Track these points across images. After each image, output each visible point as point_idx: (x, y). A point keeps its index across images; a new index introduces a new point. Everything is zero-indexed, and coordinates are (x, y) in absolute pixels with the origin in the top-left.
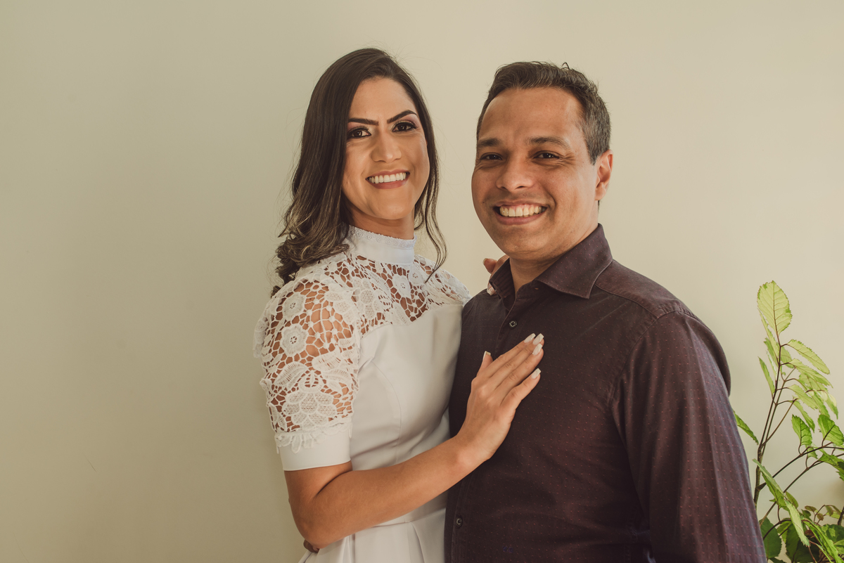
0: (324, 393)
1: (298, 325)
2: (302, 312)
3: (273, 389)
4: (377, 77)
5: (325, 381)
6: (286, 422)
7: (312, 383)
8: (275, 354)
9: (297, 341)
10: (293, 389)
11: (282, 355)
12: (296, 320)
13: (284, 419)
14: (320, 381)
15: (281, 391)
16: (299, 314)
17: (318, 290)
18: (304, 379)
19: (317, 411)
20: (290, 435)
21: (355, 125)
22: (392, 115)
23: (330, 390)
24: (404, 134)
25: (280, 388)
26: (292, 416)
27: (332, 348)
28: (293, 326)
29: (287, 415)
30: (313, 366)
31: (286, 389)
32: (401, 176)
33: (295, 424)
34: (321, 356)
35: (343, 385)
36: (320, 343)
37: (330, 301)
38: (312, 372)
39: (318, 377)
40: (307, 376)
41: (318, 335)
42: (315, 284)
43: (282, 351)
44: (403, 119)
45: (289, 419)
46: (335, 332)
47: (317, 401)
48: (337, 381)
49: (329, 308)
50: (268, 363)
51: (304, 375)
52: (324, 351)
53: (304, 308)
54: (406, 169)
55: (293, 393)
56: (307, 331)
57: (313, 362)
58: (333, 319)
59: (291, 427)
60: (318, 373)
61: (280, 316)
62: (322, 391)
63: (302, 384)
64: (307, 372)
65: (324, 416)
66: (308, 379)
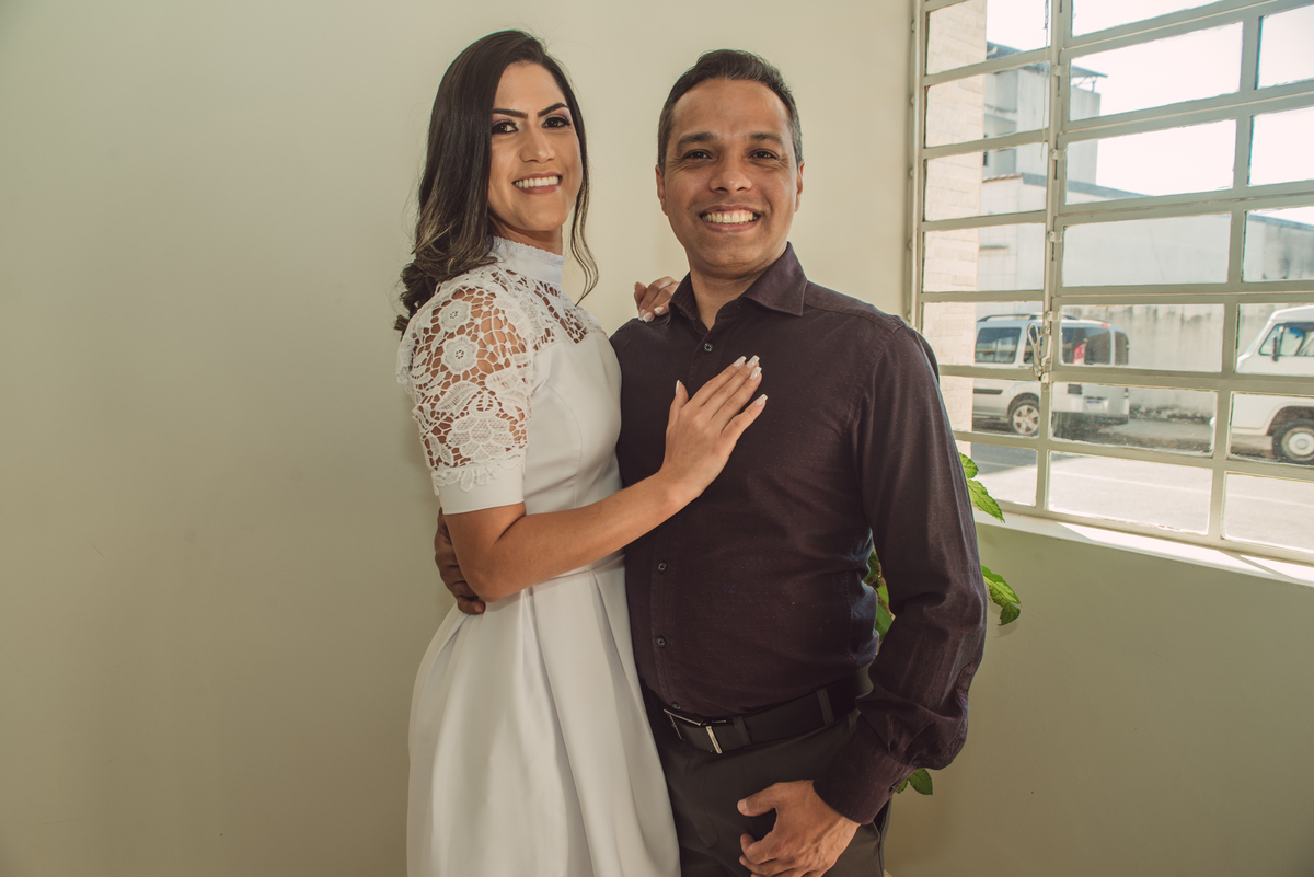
0: (499, 419)
1: (464, 336)
2: (468, 321)
3: (432, 416)
4: (525, 62)
5: (500, 404)
6: (452, 455)
7: (485, 406)
8: (434, 374)
9: (465, 355)
10: (462, 414)
11: (444, 373)
12: (461, 330)
13: (450, 451)
14: (495, 403)
15: (445, 417)
16: (465, 323)
17: (483, 296)
18: (475, 401)
19: (491, 441)
20: (459, 470)
21: (499, 117)
22: (544, 107)
23: (506, 415)
24: (556, 131)
25: (444, 414)
26: (461, 447)
27: (507, 364)
28: (457, 337)
29: (454, 446)
30: (487, 385)
31: (452, 414)
32: (554, 180)
33: (465, 456)
34: (495, 374)
35: (519, 410)
36: (493, 357)
37: (500, 309)
38: (485, 393)
39: (493, 398)
40: (479, 397)
41: (491, 348)
42: (478, 290)
43: (444, 368)
44: (554, 114)
45: (456, 450)
46: (508, 345)
47: (490, 428)
48: (513, 405)
49: (501, 316)
50: (425, 385)
51: (475, 396)
52: (499, 367)
53: (470, 316)
54: (559, 172)
55: (461, 419)
56: (476, 344)
57: (487, 380)
58: (506, 330)
59: (459, 461)
60: (492, 393)
61: (436, 329)
62: (498, 415)
63: (473, 407)
64: (479, 393)
65: (500, 445)
66: (480, 401)
